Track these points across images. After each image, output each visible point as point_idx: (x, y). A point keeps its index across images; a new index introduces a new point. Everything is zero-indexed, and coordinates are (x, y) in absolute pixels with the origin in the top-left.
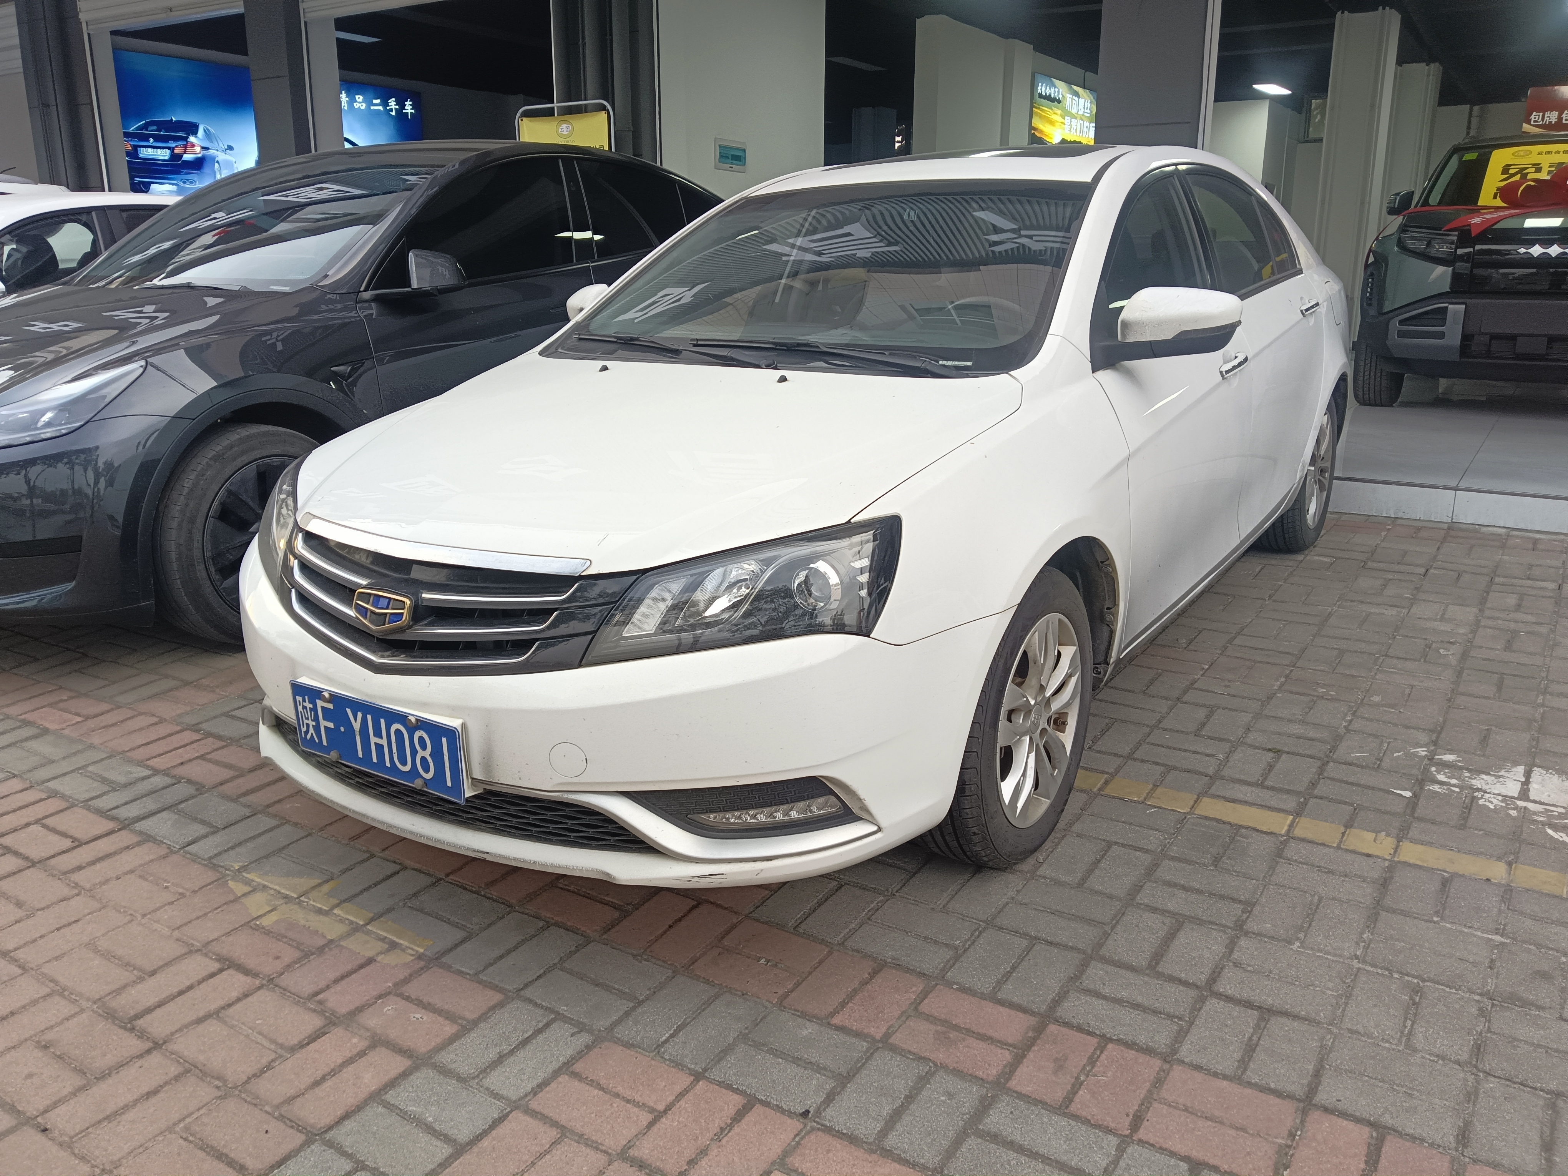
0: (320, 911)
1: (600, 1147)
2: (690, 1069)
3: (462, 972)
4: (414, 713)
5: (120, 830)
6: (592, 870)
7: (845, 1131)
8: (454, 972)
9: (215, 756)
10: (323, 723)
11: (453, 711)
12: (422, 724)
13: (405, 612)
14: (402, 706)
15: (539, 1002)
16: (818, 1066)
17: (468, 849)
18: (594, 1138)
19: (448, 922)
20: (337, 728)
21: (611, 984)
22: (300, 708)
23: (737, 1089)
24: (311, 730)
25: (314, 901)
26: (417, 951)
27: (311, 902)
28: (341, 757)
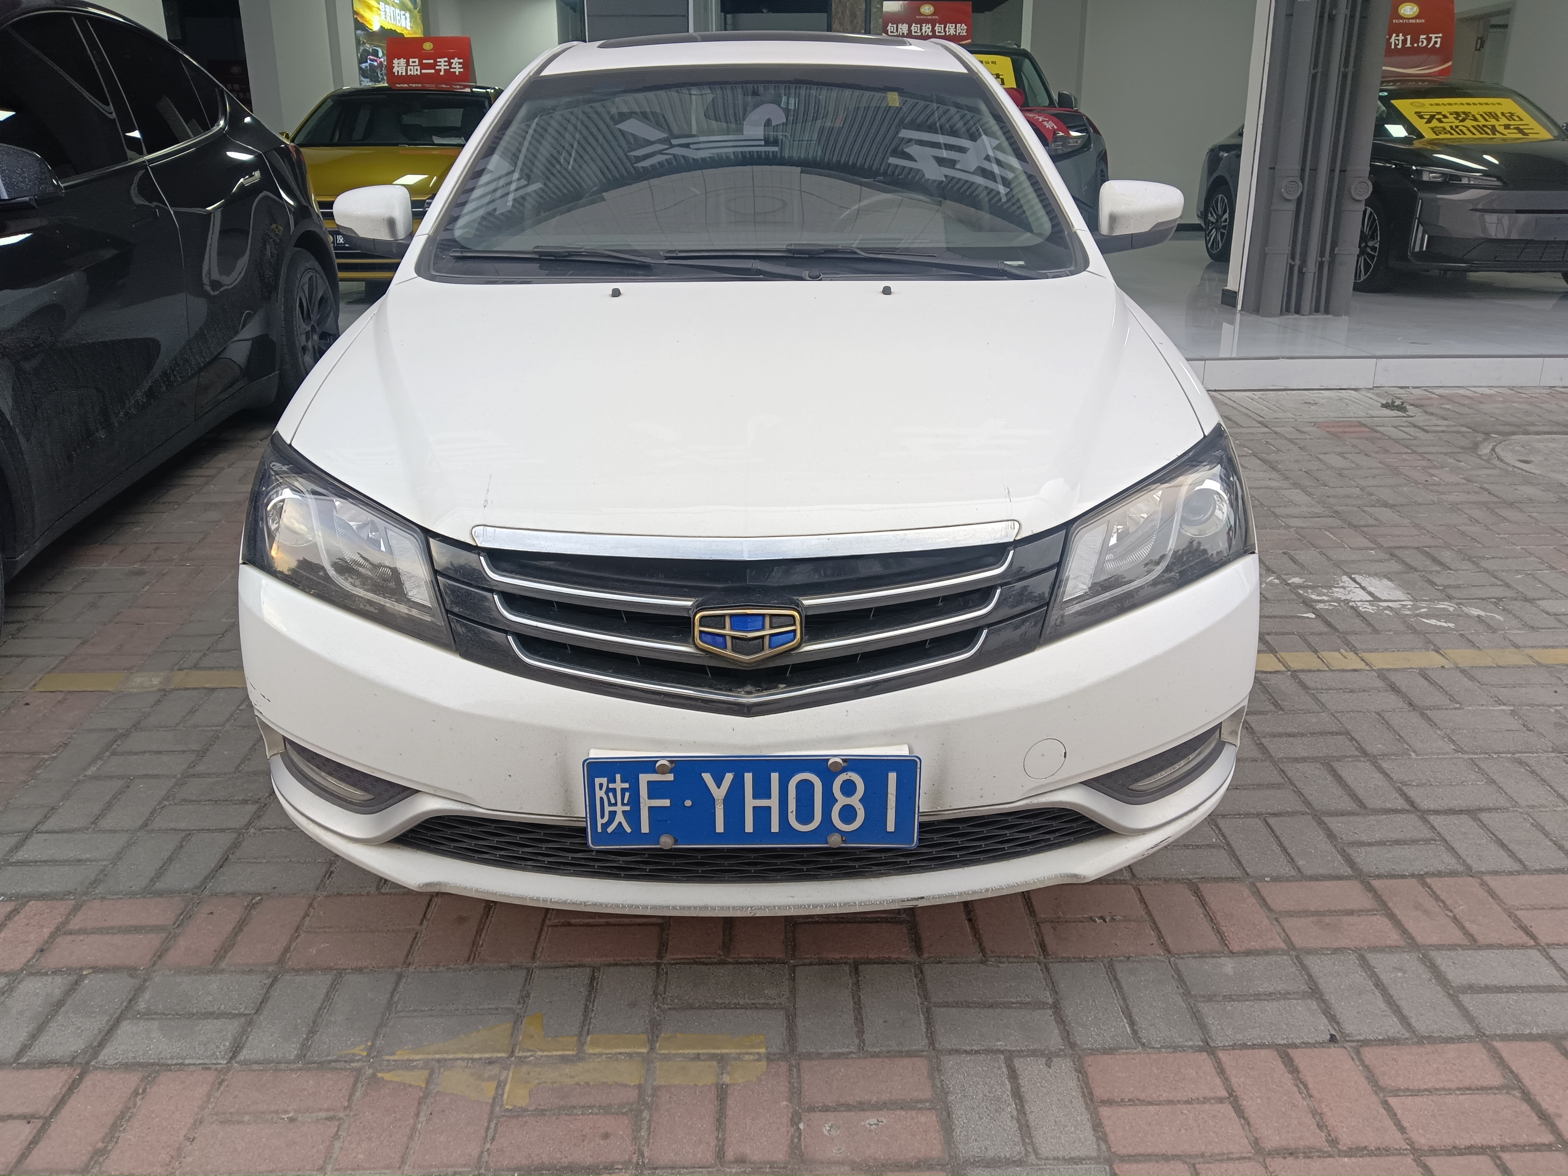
0: (564, 1059)
1: (1231, 1156)
2: (1191, 1047)
3: (843, 1054)
4: (835, 752)
5: (82, 1076)
6: (1056, 877)
7: (1380, 1038)
8: (829, 1058)
9: (76, 923)
10: (646, 804)
11: (893, 737)
12: (853, 764)
13: (798, 627)
14: (806, 750)
15: (968, 1048)
16: (1280, 993)
17: (893, 901)
18: (1216, 1151)
19: (737, 1006)
20: (677, 803)
21: (1005, 1000)
22: (600, 794)
23: (1254, 1045)
24: (620, 818)
25: (541, 1050)
26: (758, 1054)
27: (539, 1053)
28: (676, 842)
